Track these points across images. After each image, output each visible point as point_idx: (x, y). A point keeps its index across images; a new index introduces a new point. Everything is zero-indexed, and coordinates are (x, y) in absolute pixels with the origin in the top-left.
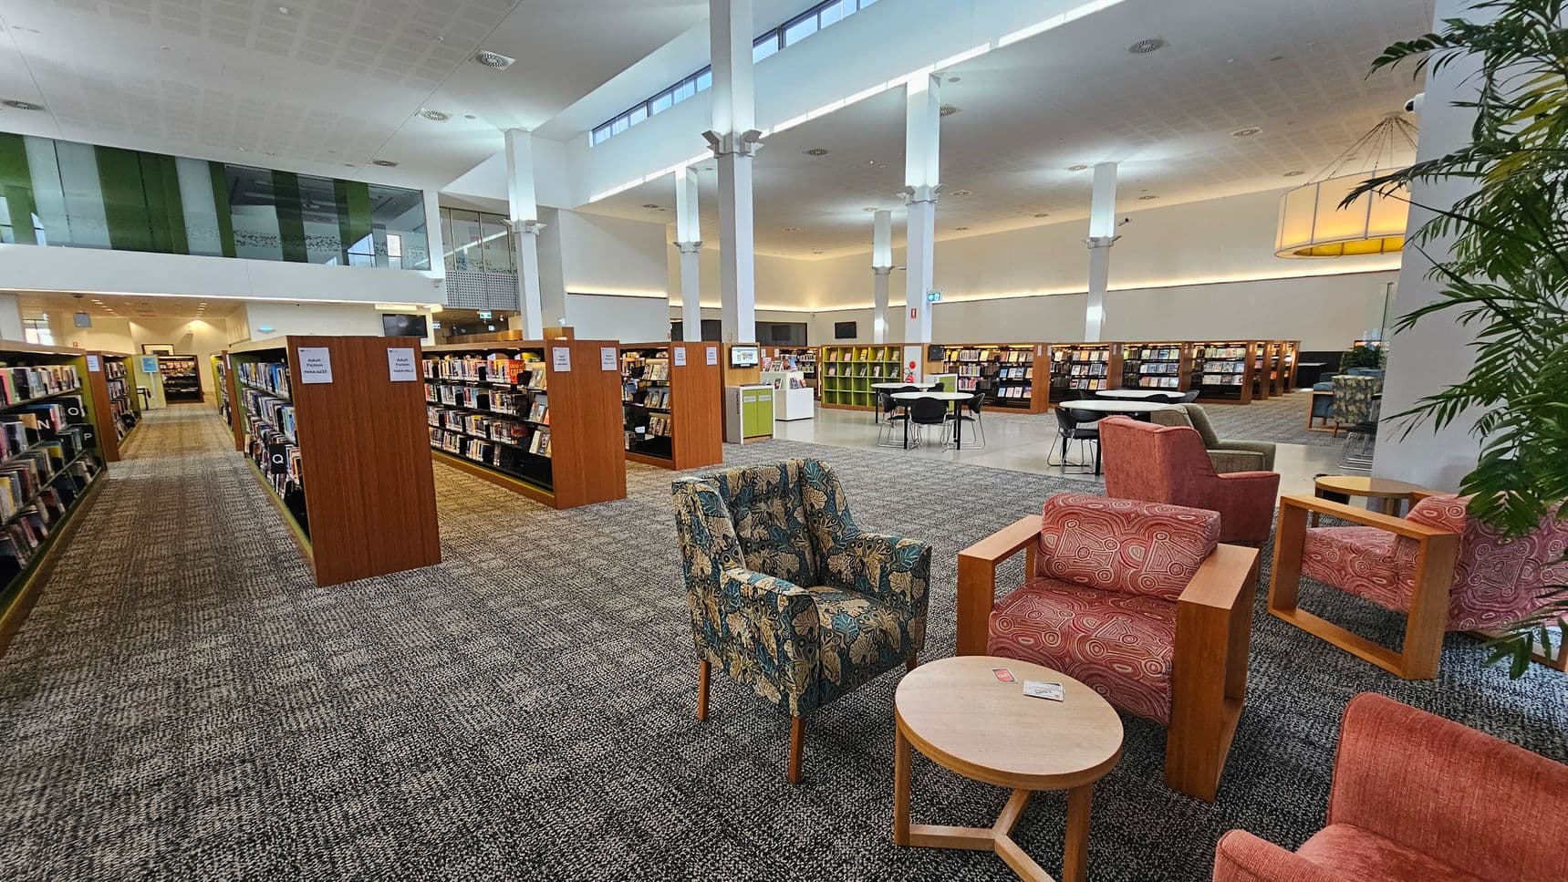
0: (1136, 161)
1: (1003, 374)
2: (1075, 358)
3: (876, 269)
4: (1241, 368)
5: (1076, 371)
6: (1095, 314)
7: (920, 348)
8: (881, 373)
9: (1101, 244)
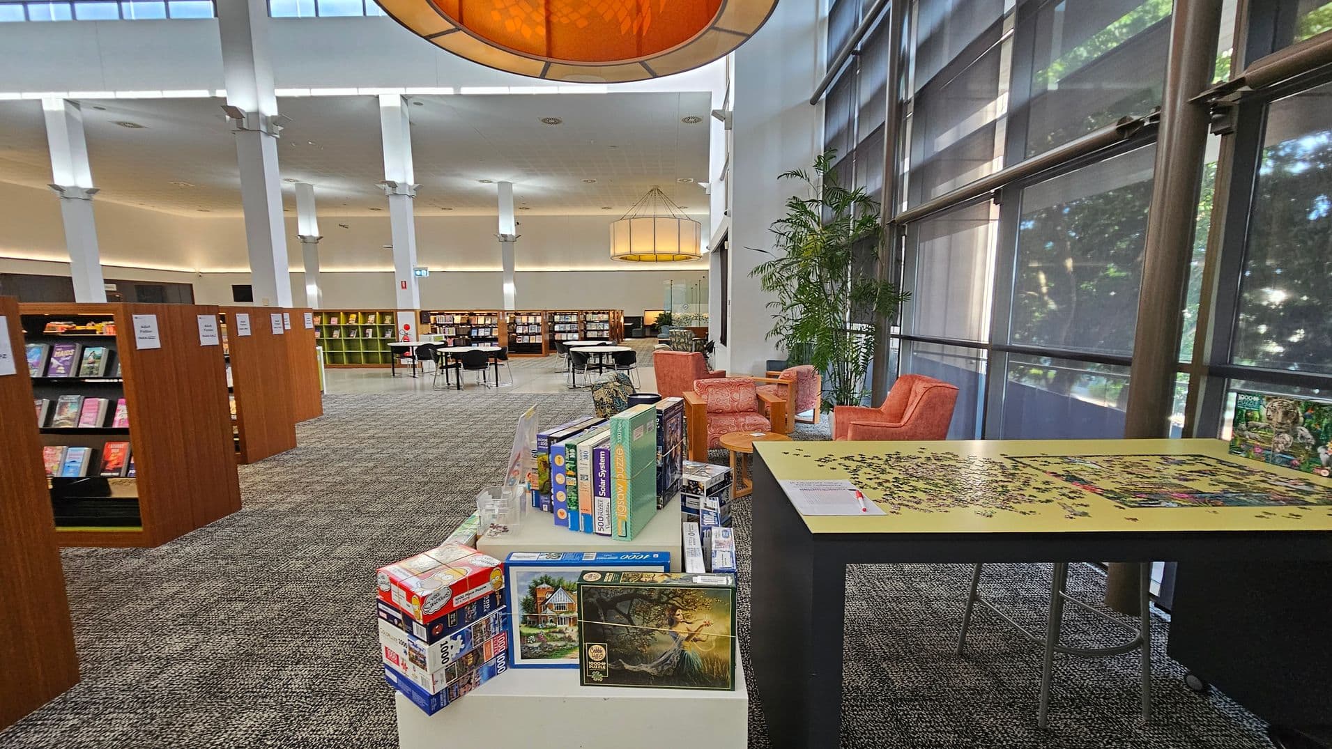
0: (524, 185)
1: (474, 333)
2: (518, 321)
3: (302, 237)
4: (607, 327)
5: (519, 330)
6: (509, 288)
7: (413, 313)
8: (374, 334)
9: (508, 239)
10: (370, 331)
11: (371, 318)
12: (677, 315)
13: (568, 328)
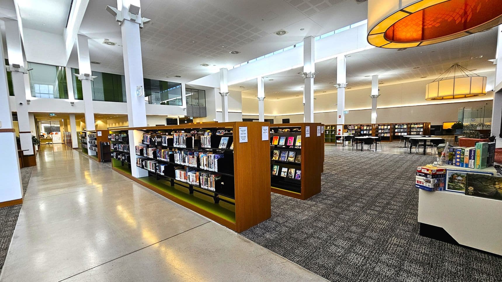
1: (362, 132)
2: (379, 128)
5: (380, 131)
6: (374, 116)
7: (342, 126)
8: (329, 133)
9: (375, 97)
10: (327, 132)
11: (328, 127)
12: (465, 124)
13: (402, 130)
